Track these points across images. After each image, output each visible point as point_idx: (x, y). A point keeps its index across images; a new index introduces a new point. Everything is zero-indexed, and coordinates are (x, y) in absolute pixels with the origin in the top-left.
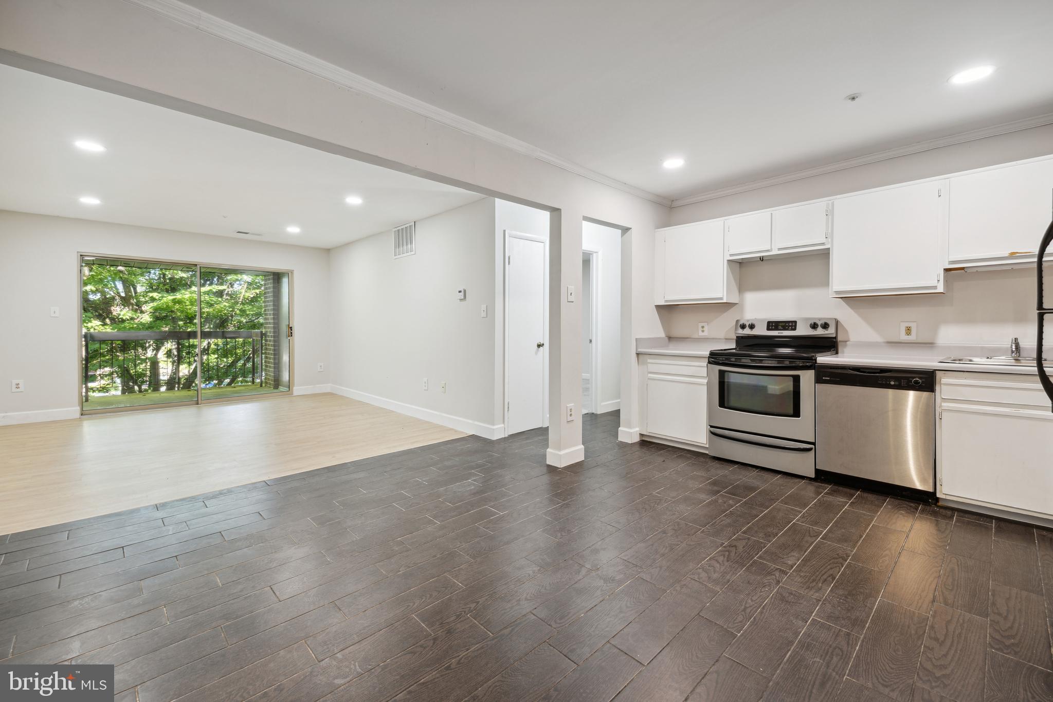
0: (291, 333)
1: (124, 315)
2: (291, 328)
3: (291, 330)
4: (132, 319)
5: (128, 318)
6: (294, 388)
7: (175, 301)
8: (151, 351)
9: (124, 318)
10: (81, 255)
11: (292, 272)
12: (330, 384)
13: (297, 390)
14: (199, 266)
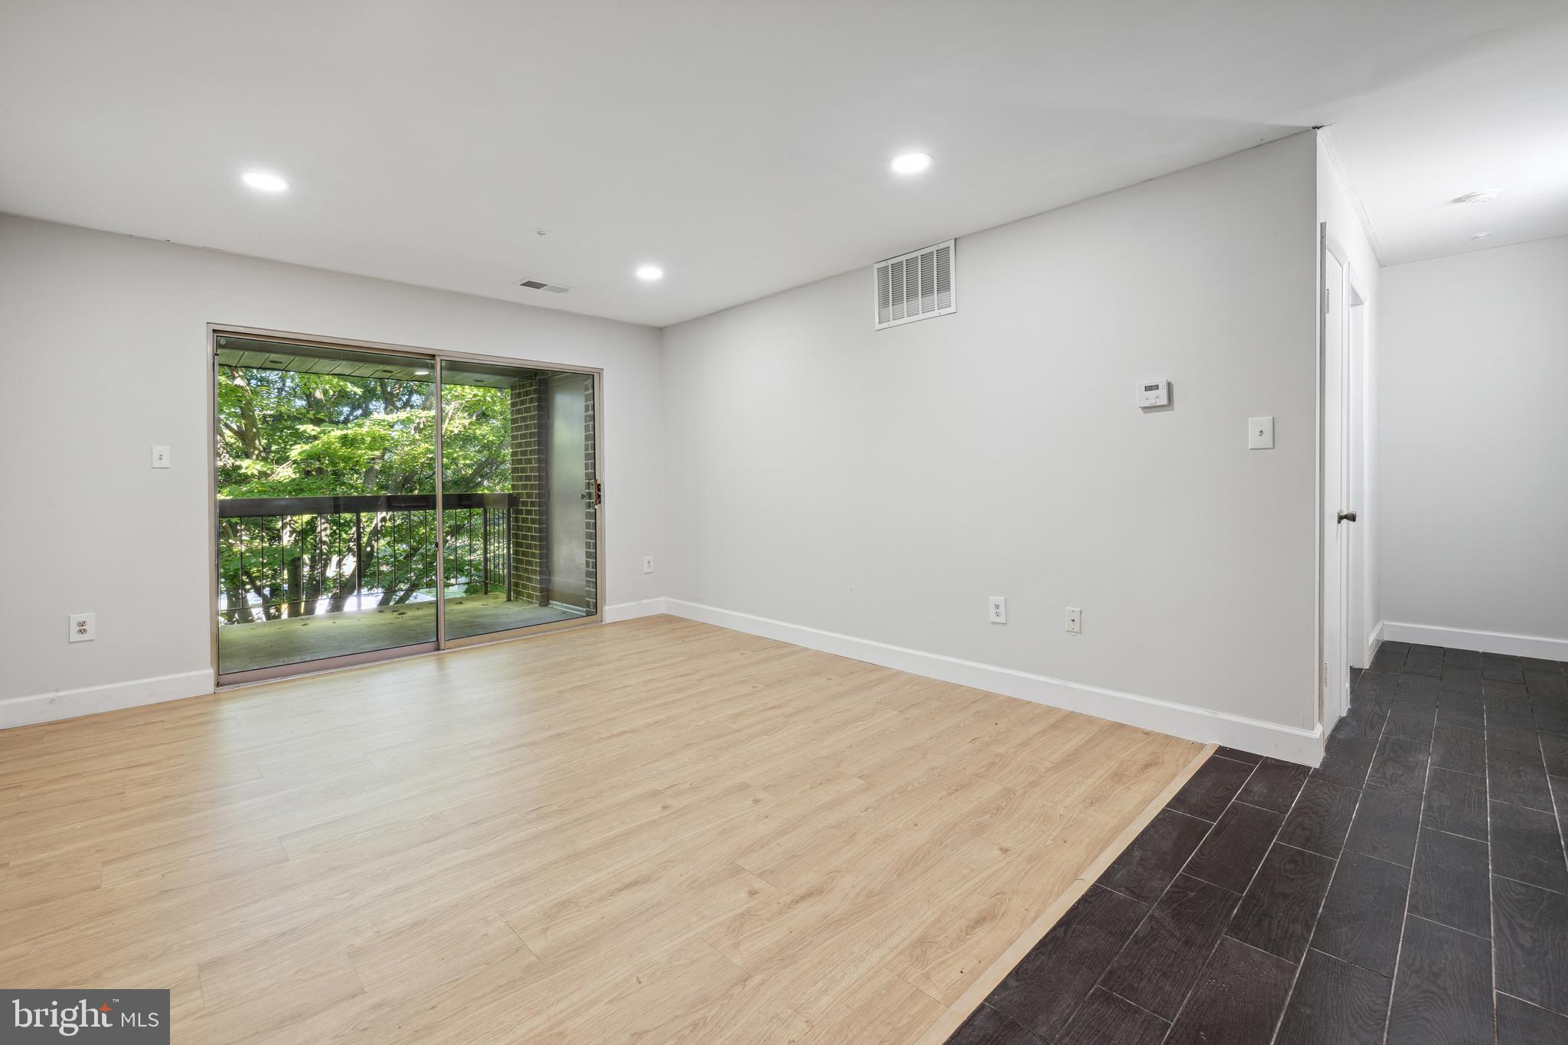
0: (599, 496)
1: (247, 468)
2: (599, 485)
3: (599, 490)
4: (263, 474)
5: (256, 473)
6: (606, 608)
7: (345, 440)
8: (288, 534)
9: (249, 473)
10: (215, 331)
11: (600, 372)
12: (663, 598)
13: (612, 610)
14: (438, 359)
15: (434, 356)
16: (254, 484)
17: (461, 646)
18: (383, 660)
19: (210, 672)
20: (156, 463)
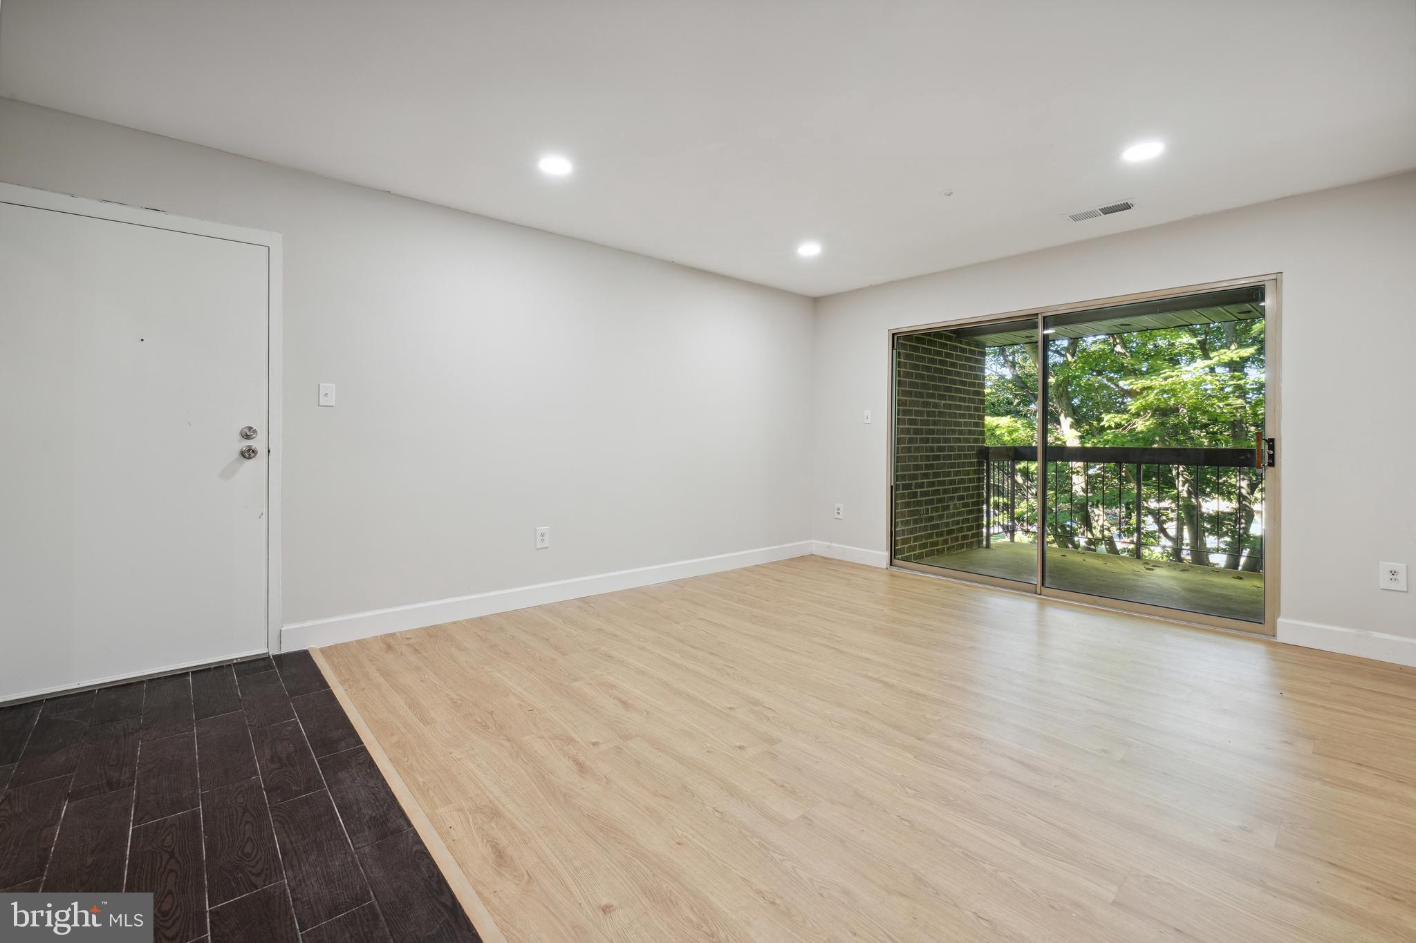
6: (1281, 620)
10: (893, 334)
11: (1276, 278)
14: (1040, 316)
15: (1037, 314)
16: (1109, 435)
17: (1058, 597)
18: (987, 584)
19: (887, 554)
20: (866, 421)
